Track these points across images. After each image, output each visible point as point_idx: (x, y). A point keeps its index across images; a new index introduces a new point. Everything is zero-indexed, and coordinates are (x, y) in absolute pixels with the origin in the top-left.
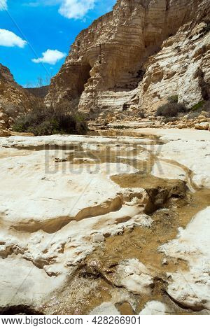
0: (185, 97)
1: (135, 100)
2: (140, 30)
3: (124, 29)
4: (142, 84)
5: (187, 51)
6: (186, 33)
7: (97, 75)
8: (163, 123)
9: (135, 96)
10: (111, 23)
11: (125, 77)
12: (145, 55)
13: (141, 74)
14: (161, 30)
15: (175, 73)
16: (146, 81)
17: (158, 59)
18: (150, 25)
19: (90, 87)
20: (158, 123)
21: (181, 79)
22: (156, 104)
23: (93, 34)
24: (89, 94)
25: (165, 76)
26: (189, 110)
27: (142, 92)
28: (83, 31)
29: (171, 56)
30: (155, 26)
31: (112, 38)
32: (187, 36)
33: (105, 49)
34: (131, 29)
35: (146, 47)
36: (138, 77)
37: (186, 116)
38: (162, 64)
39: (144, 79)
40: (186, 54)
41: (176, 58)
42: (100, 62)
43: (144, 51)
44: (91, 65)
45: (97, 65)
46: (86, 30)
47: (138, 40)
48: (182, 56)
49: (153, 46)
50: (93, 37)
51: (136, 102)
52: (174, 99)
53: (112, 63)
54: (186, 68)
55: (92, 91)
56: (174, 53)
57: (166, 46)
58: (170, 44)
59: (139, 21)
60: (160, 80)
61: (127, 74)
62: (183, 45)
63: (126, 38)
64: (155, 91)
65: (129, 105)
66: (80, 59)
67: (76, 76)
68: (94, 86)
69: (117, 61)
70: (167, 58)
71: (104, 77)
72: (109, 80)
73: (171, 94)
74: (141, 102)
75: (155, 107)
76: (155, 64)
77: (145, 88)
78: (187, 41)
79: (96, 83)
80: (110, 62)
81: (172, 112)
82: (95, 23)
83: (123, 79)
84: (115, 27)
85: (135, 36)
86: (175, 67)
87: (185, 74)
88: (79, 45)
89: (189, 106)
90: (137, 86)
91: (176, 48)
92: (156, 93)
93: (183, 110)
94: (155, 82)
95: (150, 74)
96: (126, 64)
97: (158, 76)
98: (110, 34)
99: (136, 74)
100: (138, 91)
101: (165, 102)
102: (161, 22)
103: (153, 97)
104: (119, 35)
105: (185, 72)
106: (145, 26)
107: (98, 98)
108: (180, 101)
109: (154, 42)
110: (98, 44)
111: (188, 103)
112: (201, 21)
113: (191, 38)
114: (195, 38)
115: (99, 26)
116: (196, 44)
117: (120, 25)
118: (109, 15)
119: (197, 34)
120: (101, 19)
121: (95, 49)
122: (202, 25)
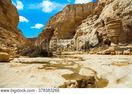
0: (92, 42)
1: (72, 43)
2: (73, 17)
3: (68, 16)
4: (75, 37)
5: (91, 24)
6: (90, 18)
7: (57, 33)
8: (84, 52)
9: (72, 41)
10: (62, 14)
12: (76, 26)
13: (74, 33)
14: (81, 17)
15: (88, 32)
17: (81, 27)
18: (77, 15)
19: (54, 38)
20: (82, 52)
21: (90, 35)
22: (81, 44)
23: (55, 18)
24: (53, 41)
25: (84, 34)
26: (94, 47)
27: (75, 40)
29: (85, 26)
30: (79, 16)
31: (63, 19)
32: (91, 19)
33: (60, 24)
34: (70, 17)
35: (76, 23)
36: (73, 34)
37: (93, 49)
38: (82, 29)
39: (76, 35)
40: (91, 26)
41: (87, 27)
44: (54, 29)
45: (57, 29)
46: (53, 17)
47: (73, 21)
48: (90, 26)
49: (78, 23)
50: (55, 19)
52: (87, 43)
53: (63, 29)
54: (91, 30)
56: (87, 25)
57: (83, 22)
58: (85, 22)
59: (73, 14)
60: (82, 35)
61: (69, 33)
62: (90, 22)
63: (68, 20)
64: (80, 39)
65: (70, 45)
66: (50, 27)
67: (48, 34)
68: (56, 38)
69: (65, 28)
70: (84, 27)
71: (59, 34)
72: (62, 35)
73: (87, 40)
74: (75, 44)
75: (80, 46)
76: (80, 29)
78: (91, 21)
79: (56, 36)
80: (62, 28)
81: (87, 47)
82: (56, 14)
83: (67, 35)
84: (64, 16)
85: (71, 19)
86: (87, 30)
87: (91, 33)
88: (50, 22)
89: (94, 45)
90: (73, 38)
91: (87, 23)
93: (92, 47)
94: (80, 36)
95: (78, 33)
96: (68, 29)
97: (81, 34)
98: (62, 18)
99: (72, 33)
101: (84, 44)
102: (81, 14)
103: (79, 42)
104: (65, 19)
105: (91, 32)
106: (75, 15)
107: (57, 42)
108: (90, 43)
109: (79, 21)
110: (57, 22)
111: (93, 44)
112: (95, 14)
113: (92, 20)
114: (94, 20)
115: (58, 16)
116: (94, 22)
117: (66, 15)
118: (61, 12)
119: (94, 19)
120: (58, 13)
121: (56, 24)
122: (96, 16)
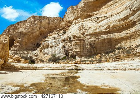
0: (59, 55)
2: (38, 29)
3: (32, 27)
4: (39, 49)
6: (57, 32)
7: (18, 44)
9: (35, 53)
10: (26, 24)
11: (31, 46)
12: (40, 38)
14: (46, 30)
15: (54, 46)
16: (41, 48)
17: (47, 40)
18: (42, 28)
19: (14, 49)
21: (56, 48)
22: (47, 57)
24: (13, 51)
25: (49, 47)
27: (39, 52)
28: (11, 25)
30: (44, 28)
31: (26, 30)
32: (57, 33)
33: (22, 34)
34: (35, 28)
35: (40, 35)
36: (37, 46)
38: (48, 42)
39: (41, 47)
40: (58, 40)
41: (54, 41)
42: (20, 39)
43: (40, 36)
44: (15, 39)
45: (18, 39)
46: (13, 25)
47: (37, 32)
48: (56, 40)
49: (44, 35)
50: (16, 28)
51: (37, 56)
52: (54, 55)
53: (25, 40)
54: (58, 44)
55: (15, 50)
56: (53, 39)
57: (49, 36)
59: (38, 25)
60: (47, 48)
61: (32, 44)
63: (32, 31)
64: (45, 52)
68: (16, 48)
69: (28, 39)
70: (50, 40)
71: (21, 45)
72: (24, 46)
73: (53, 53)
74: (39, 56)
76: (45, 42)
77: (41, 51)
78: (57, 35)
79: (17, 47)
80: (25, 39)
82: (18, 23)
83: (30, 46)
84: (28, 26)
85: (36, 31)
86: (54, 44)
88: (9, 30)
90: (36, 49)
91: (54, 37)
93: (59, 59)
94: (45, 48)
96: (31, 40)
98: (25, 29)
99: (36, 45)
100: (37, 51)
101: (51, 57)
102: (47, 27)
103: (45, 54)
104: (29, 29)
105: (58, 46)
106: (40, 28)
107: (18, 53)
109: (44, 33)
110: (19, 31)
111: (60, 57)
112: (62, 30)
113: (59, 34)
114: (60, 35)
115: (20, 24)
116: (61, 37)
117: (30, 26)
118: (25, 21)
119: (61, 33)
120: (21, 22)
121: (18, 33)
122: (62, 31)
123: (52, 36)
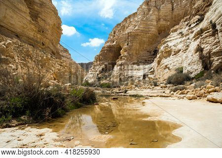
0: (189, 68)
1: (151, 72)
2: (155, 23)
3: (145, 21)
4: (156, 60)
5: (188, 35)
6: (186, 23)
7: (126, 54)
9: (152, 68)
10: (136, 19)
11: (144, 54)
12: (159, 39)
13: (156, 52)
14: (169, 23)
15: (180, 50)
16: (159, 57)
17: (168, 41)
18: (162, 20)
19: (120, 62)
21: (185, 55)
22: (167, 74)
23: (124, 26)
24: (119, 67)
25: (173, 53)
26: (193, 78)
27: (157, 65)
28: (118, 25)
29: (177, 39)
30: (165, 20)
31: (137, 28)
32: (187, 25)
33: (131, 36)
34: (149, 22)
35: (159, 34)
36: (154, 55)
38: (170, 44)
39: (158, 56)
40: (188, 37)
41: (180, 40)
42: (128, 45)
43: (158, 37)
44: (122, 46)
45: (125, 46)
46: (120, 24)
47: (154, 30)
48: (184, 38)
49: (164, 33)
50: (124, 28)
51: (153, 73)
52: (180, 70)
53: (136, 45)
54: (188, 46)
55: (121, 65)
56: (179, 37)
57: (173, 32)
58: (176, 31)
59: (154, 17)
60: (169, 55)
62: (185, 30)
63: (146, 28)
64: (166, 64)
65: (147, 75)
66: (115, 43)
67: (111, 55)
68: (123, 61)
69: (140, 43)
70: (174, 40)
71: (130, 55)
72: (134, 57)
73: (178, 66)
74: (156, 73)
75: (166, 77)
76: (166, 45)
77: (159, 62)
78: (187, 28)
79: (124, 59)
80: (134, 44)
81: (179, 81)
82: (126, 19)
83: (143, 56)
84: (138, 21)
85: (151, 27)
86: (180, 46)
87: (188, 51)
88: (114, 34)
89: (192, 76)
90: (153, 61)
91: (180, 33)
92: (166, 66)
93: (188, 78)
94: (166, 57)
95: (162, 52)
96: (146, 46)
97: (168, 53)
98: (135, 26)
99: (153, 53)
100: (154, 64)
101: (173, 72)
102: (169, 17)
103: (165, 69)
104: (141, 26)
105: (187, 49)
106: (158, 20)
107: (125, 70)
108: (185, 71)
109: (164, 30)
110: (127, 32)
111: (192, 73)
112: (195, 15)
113: (190, 26)
115: (128, 21)
116: (194, 29)
117: (142, 20)
118: (135, 15)
119: (194, 23)
120: (129, 17)
121: (125, 36)
122: (197, 17)
123: (178, 32)
